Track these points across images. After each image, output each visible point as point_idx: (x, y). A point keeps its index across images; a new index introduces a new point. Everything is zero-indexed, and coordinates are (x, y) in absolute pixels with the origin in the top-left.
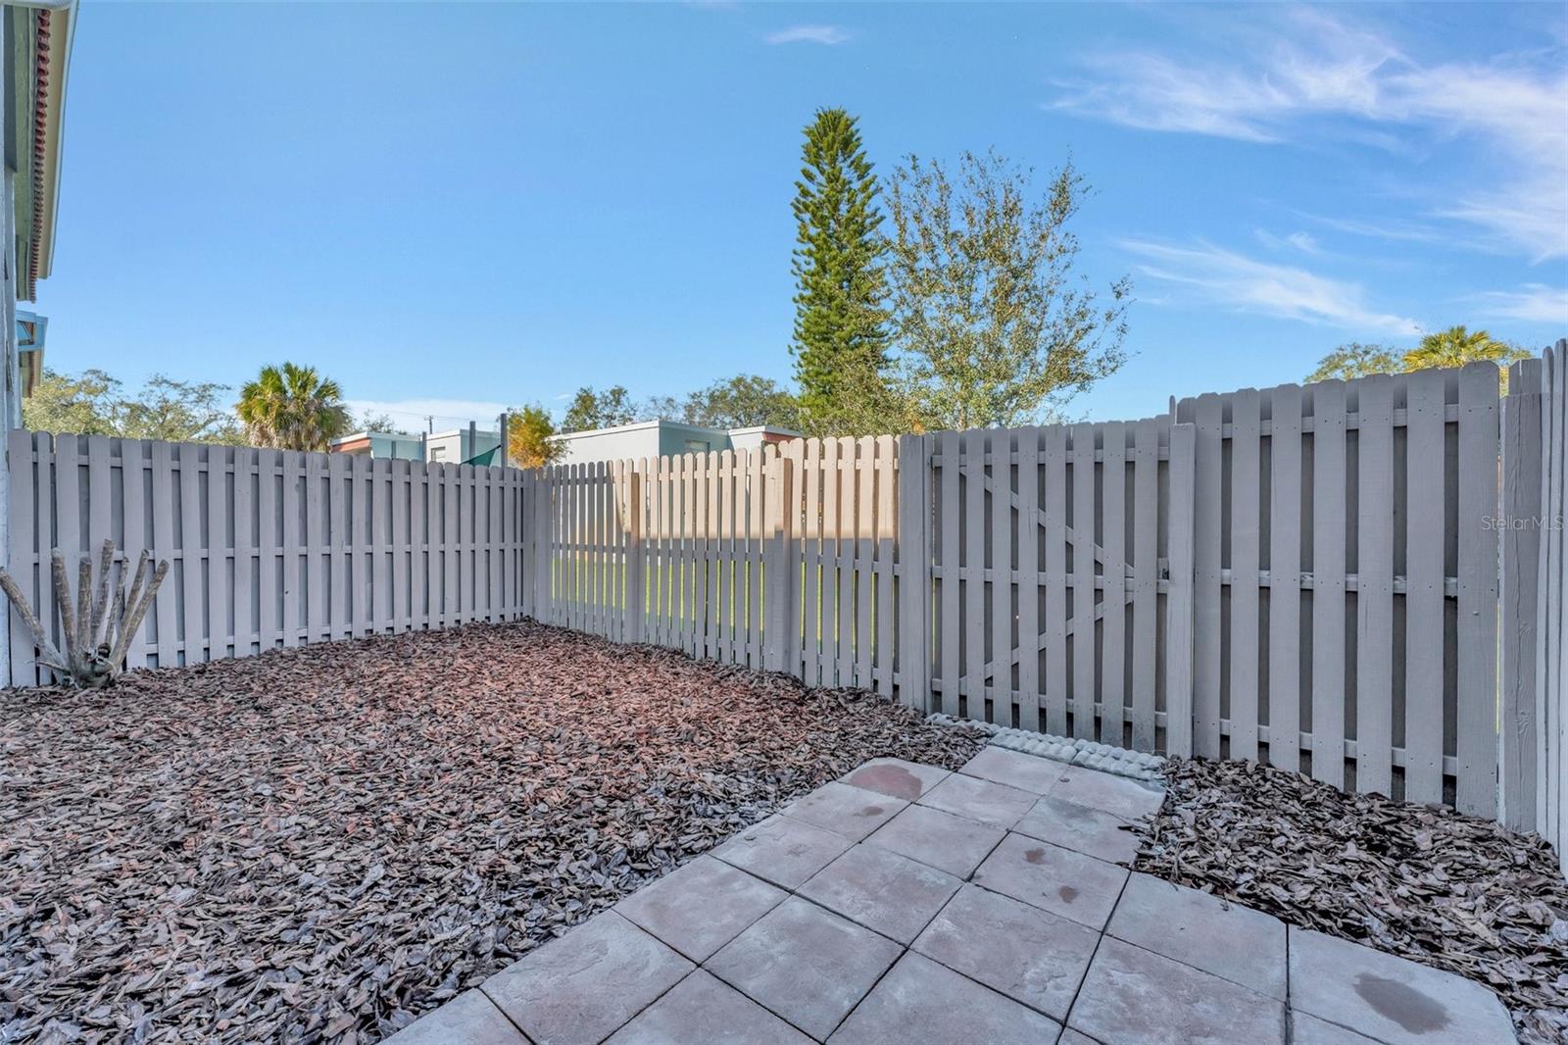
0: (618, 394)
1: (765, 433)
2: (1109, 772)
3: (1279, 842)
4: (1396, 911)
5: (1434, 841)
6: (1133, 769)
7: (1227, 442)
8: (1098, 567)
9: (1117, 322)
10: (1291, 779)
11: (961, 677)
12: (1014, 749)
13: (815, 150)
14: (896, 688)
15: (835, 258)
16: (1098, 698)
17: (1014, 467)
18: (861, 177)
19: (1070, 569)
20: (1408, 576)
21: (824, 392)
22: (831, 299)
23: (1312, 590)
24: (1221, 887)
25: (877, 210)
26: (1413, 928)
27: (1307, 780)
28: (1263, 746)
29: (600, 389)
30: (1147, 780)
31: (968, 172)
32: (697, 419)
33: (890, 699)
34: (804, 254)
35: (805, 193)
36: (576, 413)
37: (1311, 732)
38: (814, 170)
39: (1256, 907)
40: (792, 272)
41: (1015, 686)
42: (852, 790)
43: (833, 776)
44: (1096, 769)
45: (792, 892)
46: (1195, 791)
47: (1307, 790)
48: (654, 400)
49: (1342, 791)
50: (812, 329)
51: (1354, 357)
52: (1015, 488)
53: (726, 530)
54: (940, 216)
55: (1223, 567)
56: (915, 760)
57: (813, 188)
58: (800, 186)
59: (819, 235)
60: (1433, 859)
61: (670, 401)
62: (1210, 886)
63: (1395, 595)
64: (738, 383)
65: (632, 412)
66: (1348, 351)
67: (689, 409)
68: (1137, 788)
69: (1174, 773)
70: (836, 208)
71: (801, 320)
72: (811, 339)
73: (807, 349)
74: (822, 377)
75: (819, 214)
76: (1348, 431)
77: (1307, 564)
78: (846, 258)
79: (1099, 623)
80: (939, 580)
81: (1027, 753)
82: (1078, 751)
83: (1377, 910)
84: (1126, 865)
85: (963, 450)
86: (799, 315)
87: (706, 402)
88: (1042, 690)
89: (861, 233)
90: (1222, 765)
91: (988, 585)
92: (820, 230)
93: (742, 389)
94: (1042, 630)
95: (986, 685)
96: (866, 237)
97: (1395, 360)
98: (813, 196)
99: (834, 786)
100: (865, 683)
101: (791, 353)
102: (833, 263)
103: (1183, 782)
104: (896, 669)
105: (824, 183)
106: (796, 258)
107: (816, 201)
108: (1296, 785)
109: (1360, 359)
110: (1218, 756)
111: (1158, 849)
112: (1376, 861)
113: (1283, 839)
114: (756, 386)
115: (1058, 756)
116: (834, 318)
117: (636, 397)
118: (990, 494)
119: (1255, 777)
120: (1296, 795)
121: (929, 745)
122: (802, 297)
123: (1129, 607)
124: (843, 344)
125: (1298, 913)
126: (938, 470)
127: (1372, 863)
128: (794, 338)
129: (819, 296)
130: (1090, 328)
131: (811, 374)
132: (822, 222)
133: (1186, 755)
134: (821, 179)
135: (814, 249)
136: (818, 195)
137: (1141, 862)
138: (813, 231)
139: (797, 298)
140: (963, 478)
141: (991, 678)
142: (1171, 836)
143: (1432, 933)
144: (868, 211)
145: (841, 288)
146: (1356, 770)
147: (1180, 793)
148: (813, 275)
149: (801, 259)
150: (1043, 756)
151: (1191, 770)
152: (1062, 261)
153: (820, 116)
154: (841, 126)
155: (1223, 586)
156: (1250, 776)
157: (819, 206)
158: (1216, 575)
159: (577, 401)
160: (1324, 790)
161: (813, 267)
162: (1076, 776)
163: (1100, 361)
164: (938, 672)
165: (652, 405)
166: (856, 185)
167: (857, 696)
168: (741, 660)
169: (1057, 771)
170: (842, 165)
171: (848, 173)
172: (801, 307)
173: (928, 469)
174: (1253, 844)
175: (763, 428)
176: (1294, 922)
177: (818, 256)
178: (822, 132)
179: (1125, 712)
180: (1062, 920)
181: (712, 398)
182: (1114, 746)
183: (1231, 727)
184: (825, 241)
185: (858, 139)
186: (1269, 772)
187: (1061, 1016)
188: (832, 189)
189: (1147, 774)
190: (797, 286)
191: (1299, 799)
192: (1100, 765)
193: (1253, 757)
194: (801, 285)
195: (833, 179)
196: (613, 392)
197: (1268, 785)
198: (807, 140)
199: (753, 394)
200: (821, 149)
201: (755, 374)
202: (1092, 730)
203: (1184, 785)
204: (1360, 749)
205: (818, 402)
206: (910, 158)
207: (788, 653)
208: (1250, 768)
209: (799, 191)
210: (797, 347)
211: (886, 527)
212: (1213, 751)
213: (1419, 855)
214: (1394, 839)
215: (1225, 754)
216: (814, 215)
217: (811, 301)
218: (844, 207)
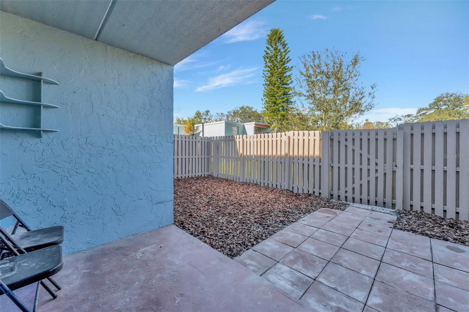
0: (207, 112)
1: (255, 124)
2: (382, 212)
3: (427, 225)
4: (456, 237)
5: (465, 226)
6: (388, 212)
7: (412, 135)
8: (377, 164)
9: (372, 95)
10: (429, 215)
11: (338, 191)
12: (356, 207)
13: (270, 41)
14: (320, 193)
15: (276, 72)
16: (376, 196)
17: (353, 139)
18: (284, 48)
19: (369, 164)
20: (460, 167)
21: (273, 112)
22: (275, 84)
23: (435, 170)
24: (414, 231)
25: (289, 57)
26: (459, 240)
27: (433, 215)
28: (422, 207)
29: (202, 111)
30: (392, 214)
31: (327, 54)
32: (230, 119)
33: (318, 196)
34: (266, 71)
35: (267, 54)
36: (196, 118)
37: (434, 204)
38: (270, 46)
39: (423, 235)
40: (263, 76)
41: (354, 193)
42: (320, 214)
43: (314, 211)
44: (378, 212)
45: (320, 228)
46: (405, 216)
47: (434, 217)
48: (218, 114)
49: (443, 218)
50: (269, 93)
51: (447, 97)
52: (354, 144)
53: (270, 153)
54: (319, 67)
55: (411, 164)
56: (332, 208)
57: (269, 52)
58: (266, 51)
59: (271, 65)
60: (465, 230)
61: (222, 114)
62: (412, 232)
63: (456, 171)
64: (242, 108)
65: (211, 117)
66: (445, 95)
67: (228, 116)
68: (390, 216)
69: (399, 213)
70: (276, 58)
71: (265, 91)
72: (269, 96)
73: (267, 99)
74: (272, 107)
75: (272, 59)
76: (444, 133)
77: (433, 164)
78: (279, 72)
79: (377, 178)
80: (332, 167)
81: (360, 208)
82: (373, 208)
83: (451, 237)
84: (392, 228)
85: (339, 135)
86: (265, 89)
87: (232, 114)
88: (361, 194)
89: (284, 64)
90: (411, 212)
91: (346, 168)
92: (271, 64)
93: (243, 110)
94: (361, 179)
95: (345, 193)
96: (285, 65)
97: (462, 98)
98: (269, 54)
99: (315, 212)
100: (311, 192)
101: (262, 100)
102: (276, 74)
103: (402, 214)
104: (320, 189)
105: (273, 50)
106: (264, 72)
107: (270, 56)
108: (431, 216)
109: (449, 98)
110: (410, 210)
111: (398, 226)
112: (451, 229)
113: (428, 225)
114: (247, 109)
115: (368, 209)
116: (276, 90)
117: (213, 113)
118: (347, 146)
119: (420, 214)
120: (431, 218)
121: (334, 206)
122: (266, 84)
123: (385, 174)
124: (278, 98)
125: (432, 236)
126: (332, 140)
127: (450, 230)
128: (263, 96)
129: (271, 83)
130: (363, 97)
131: (269, 106)
132: (272, 62)
133: (401, 209)
134: (272, 49)
135: (269, 69)
136: (271, 54)
137: (395, 227)
138: (269, 64)
139: (264, 84)
140: (339, 142)
141: (347, 191)
142: (400, 224)
143: (464, 241)
144: (286, 57)
145: (277, 81)
146: (446, 213)
147: (401, 217)
148: (269, 77)
149: (266, 73)
150: (364, 209)
151: (403, 212)
152: (355, 78)
153: (272, 31)
154: (278, 33)
155: (411, 169)
156: (419, 214)
157: (271, 57)
158: (409, 166)
159: (196, 114)
160: (438, 217)
161: (269, 75)
162: (373, 213)
163: (366, 106)
164: (332, 190)
165: (217, 115)
166: (282, 50)
167: (310, 195)
168: (274, 186)
169: (369, 212)
170: (278, 44)
171: (280, 47)
172: (265, 87)
173: (329, 139)
174: (421, 225)
175: (254, 123)
176: (432, 238)
177: (271, 72)
178: (272, 35)
179: (384, 200)
180: (379, 235)
181: (234, 112)
182: (382, 207)
183: (413, 203)
184: (273, 67)
185: (283, 37)
186: (423, 213)
187: (385, 247)
188: (276, 52)
189: (392, 213)
190: (264, 81)
191: (431, 219)
192: (379, 211)
193: (419, 210)
194: (266, 80)
195: (276, 49)
196: (206, 112)
197: (423, 216)
198: (268, 38)
199: (246, 111)
200: (272, 40)
201: (247, 105)
202: (375, 204)
203: (402, 215)
204: (447, 208)
205: (271, 115)
206: (312, 52)
207: (289, 184)
208: (418, 212)
209: (265, 53)
210: (264, 99)
211: (317, 153)
212: (409, 208)
213: (462, 229)
214: (456, 226)
215: (412, 209)
216: (270, 60)
217: (269, 85)
218: (279, 57)
